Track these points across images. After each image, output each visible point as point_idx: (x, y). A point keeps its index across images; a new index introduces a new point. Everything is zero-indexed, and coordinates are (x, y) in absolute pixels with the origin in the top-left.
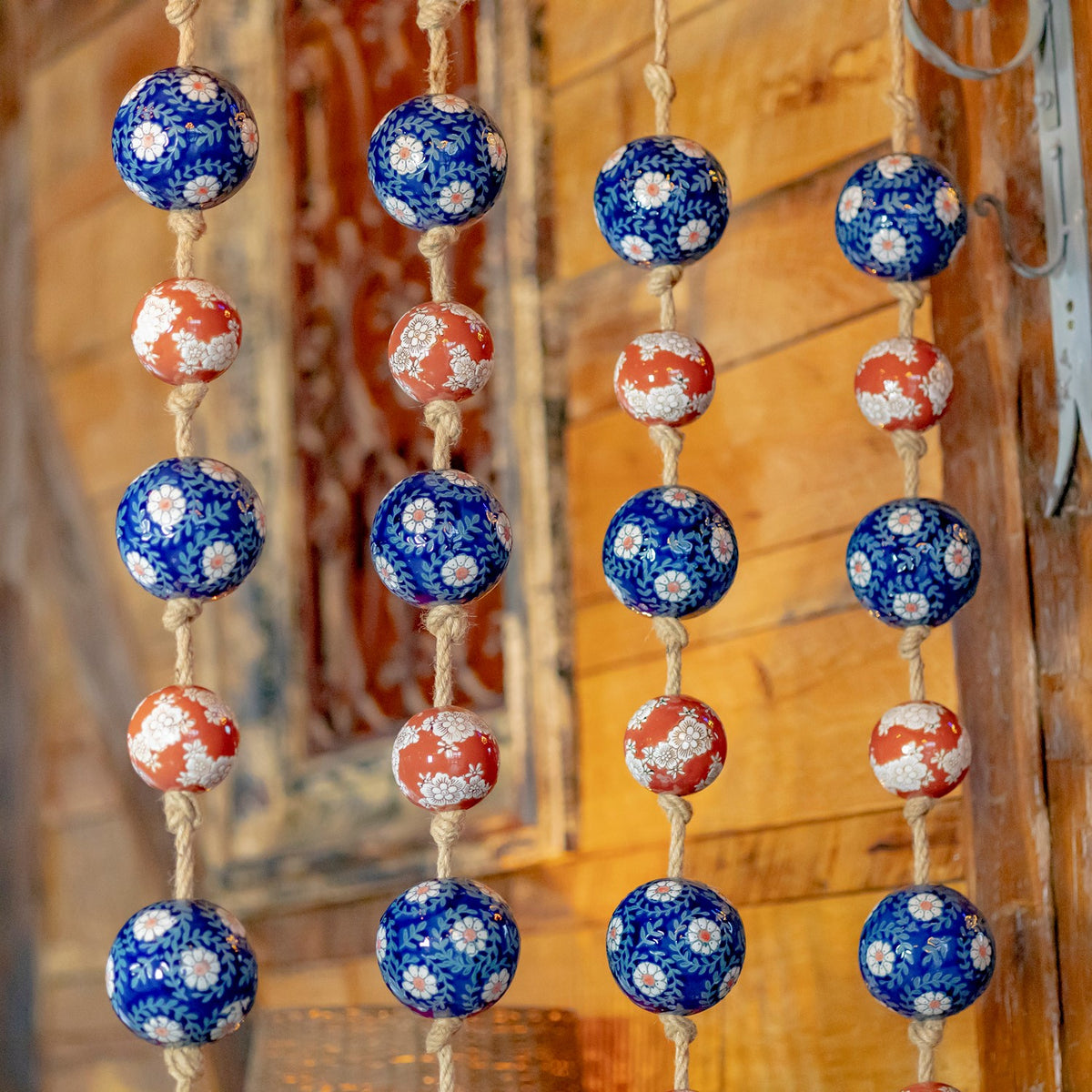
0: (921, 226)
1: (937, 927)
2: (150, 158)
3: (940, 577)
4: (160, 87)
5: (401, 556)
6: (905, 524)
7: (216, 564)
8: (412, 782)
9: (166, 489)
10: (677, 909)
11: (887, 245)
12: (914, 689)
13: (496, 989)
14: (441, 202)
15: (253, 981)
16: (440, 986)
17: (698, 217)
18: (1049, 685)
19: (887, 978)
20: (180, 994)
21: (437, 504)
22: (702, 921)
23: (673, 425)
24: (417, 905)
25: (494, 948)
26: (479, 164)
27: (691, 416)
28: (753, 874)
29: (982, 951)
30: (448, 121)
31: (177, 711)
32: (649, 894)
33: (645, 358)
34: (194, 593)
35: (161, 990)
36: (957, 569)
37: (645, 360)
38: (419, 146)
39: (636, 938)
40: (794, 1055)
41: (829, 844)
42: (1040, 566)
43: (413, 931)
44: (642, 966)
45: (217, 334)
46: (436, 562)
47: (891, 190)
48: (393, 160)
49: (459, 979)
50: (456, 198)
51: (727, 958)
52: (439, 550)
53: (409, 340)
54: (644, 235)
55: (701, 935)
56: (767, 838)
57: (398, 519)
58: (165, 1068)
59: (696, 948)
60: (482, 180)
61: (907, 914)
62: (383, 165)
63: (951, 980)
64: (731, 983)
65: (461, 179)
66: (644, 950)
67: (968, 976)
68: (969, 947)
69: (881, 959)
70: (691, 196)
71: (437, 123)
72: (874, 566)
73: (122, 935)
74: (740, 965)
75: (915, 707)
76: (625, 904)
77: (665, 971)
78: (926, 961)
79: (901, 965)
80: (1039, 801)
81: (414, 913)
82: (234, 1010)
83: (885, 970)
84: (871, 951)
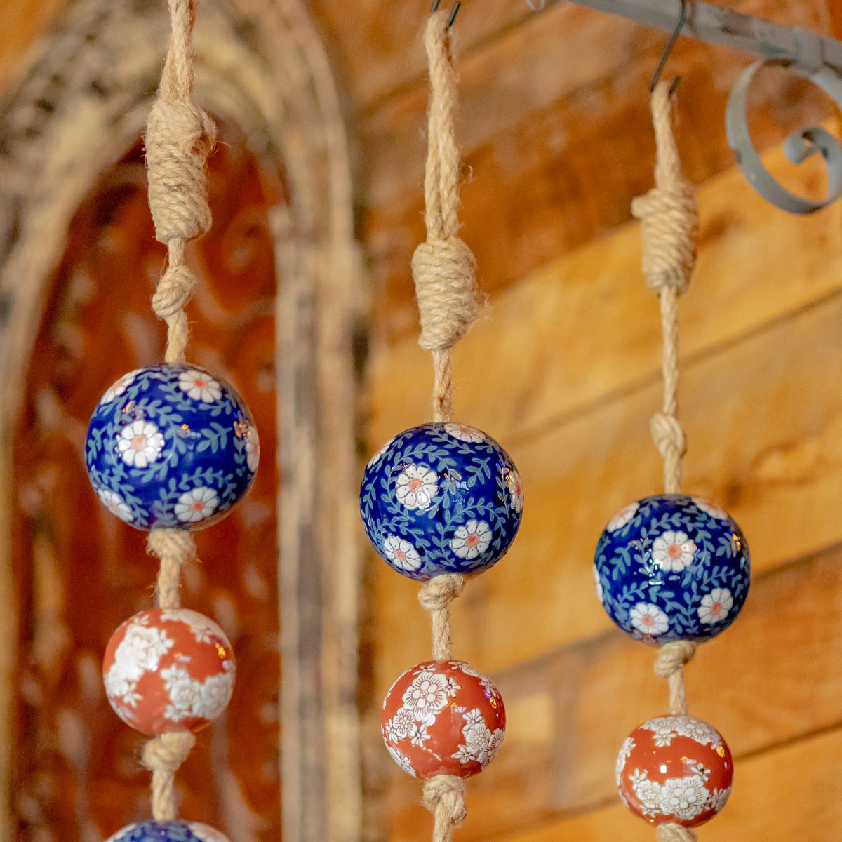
2: (141, 463)
4: (154, 383)
14: (454, 544)
17: (722, 586)
23: (687, 824)
26: (499, 503)
27: (706, 816)
30: (466, 451)
33: (660, 744)
37: (661, 745)
38: (433, 477)
45: (213, 674)
48: (400, 493)
50: (471, 539)
53: (414, 701)
54: (661, 604)
60: (501, 521)
62: (386, 498)
65: (479, 518)
70: (715, 560)
71: (454, 453)
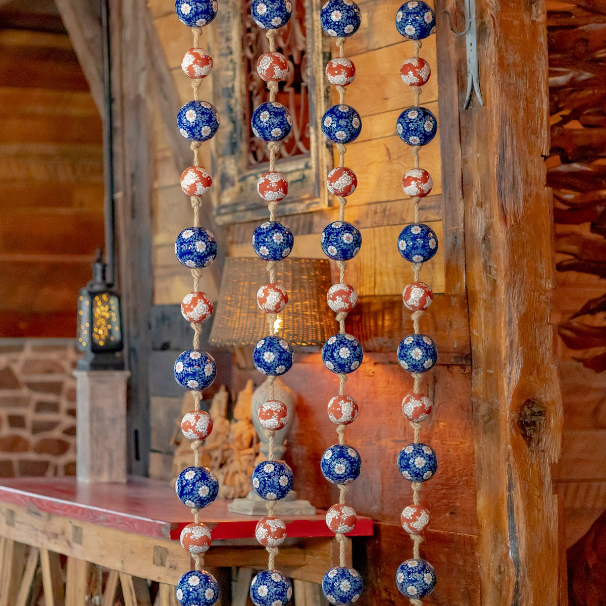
0: (420, 24)
1: (419, 236)
2: (186, 14)
3: (423, 132)
5: (259, 128)
6: (413, 115)
7: (205, 132)
8: (263, 193)
9: (191, 111)
10: (340, 230)
11: (410, 30)
12: (416, 165)
13: (286, 253)
14: (272, 23)
15: (216, 250)
16: (270, 252)
17: (350, 24)
19: (404, 251)
20: (195, 254)
21: (270, 113)
22: (348, 234)
23: (343, 86)
24: (263, 229)
25: (285, 241)
26: (284, 12)
27: (348, 83)
28: (384, 216)
29: (433, 243)
31: (194, 174)
32: (333, 226)
33: (334, 66)
34: (199, 140)
35: (190, 253)
36: (428, 129)
38: (265, 6)
39: (328, 239)
43: (262, 236)
44: (330, 247)
45: (205, 65)
46: (269, 130)
47: (411, 13)
48: (258, 10)
49: (275, 250)
50: (276, 22)
51: (355, 245)
52: (271, 126)
53: (262, 64)
54: (334, 29)
55: (347, 238)
56: (389, 204)
57: (259, 117)
58: (191, 274)
59: (345, 242)
60: (284, 16)
61: (411, 232)
62: (255, 11)
63: (422, 252)
64: (357, 252)
65: (278, 16)
66: (331, 242)
67: (428, 250)
68: (428, 242)
69: (403, 245)
70: (348, 18)
72: (403, 128)
73: (179, 237)
74: (360, 247)
75: (415, 171)
76: (326, 228)
77: (337, 248)
78: (415, 246)
79: (408, 247)
80: (461, 197)
81: (263, 231)
82: (210, 258)
83: (404, 248)
84: (400, 243)
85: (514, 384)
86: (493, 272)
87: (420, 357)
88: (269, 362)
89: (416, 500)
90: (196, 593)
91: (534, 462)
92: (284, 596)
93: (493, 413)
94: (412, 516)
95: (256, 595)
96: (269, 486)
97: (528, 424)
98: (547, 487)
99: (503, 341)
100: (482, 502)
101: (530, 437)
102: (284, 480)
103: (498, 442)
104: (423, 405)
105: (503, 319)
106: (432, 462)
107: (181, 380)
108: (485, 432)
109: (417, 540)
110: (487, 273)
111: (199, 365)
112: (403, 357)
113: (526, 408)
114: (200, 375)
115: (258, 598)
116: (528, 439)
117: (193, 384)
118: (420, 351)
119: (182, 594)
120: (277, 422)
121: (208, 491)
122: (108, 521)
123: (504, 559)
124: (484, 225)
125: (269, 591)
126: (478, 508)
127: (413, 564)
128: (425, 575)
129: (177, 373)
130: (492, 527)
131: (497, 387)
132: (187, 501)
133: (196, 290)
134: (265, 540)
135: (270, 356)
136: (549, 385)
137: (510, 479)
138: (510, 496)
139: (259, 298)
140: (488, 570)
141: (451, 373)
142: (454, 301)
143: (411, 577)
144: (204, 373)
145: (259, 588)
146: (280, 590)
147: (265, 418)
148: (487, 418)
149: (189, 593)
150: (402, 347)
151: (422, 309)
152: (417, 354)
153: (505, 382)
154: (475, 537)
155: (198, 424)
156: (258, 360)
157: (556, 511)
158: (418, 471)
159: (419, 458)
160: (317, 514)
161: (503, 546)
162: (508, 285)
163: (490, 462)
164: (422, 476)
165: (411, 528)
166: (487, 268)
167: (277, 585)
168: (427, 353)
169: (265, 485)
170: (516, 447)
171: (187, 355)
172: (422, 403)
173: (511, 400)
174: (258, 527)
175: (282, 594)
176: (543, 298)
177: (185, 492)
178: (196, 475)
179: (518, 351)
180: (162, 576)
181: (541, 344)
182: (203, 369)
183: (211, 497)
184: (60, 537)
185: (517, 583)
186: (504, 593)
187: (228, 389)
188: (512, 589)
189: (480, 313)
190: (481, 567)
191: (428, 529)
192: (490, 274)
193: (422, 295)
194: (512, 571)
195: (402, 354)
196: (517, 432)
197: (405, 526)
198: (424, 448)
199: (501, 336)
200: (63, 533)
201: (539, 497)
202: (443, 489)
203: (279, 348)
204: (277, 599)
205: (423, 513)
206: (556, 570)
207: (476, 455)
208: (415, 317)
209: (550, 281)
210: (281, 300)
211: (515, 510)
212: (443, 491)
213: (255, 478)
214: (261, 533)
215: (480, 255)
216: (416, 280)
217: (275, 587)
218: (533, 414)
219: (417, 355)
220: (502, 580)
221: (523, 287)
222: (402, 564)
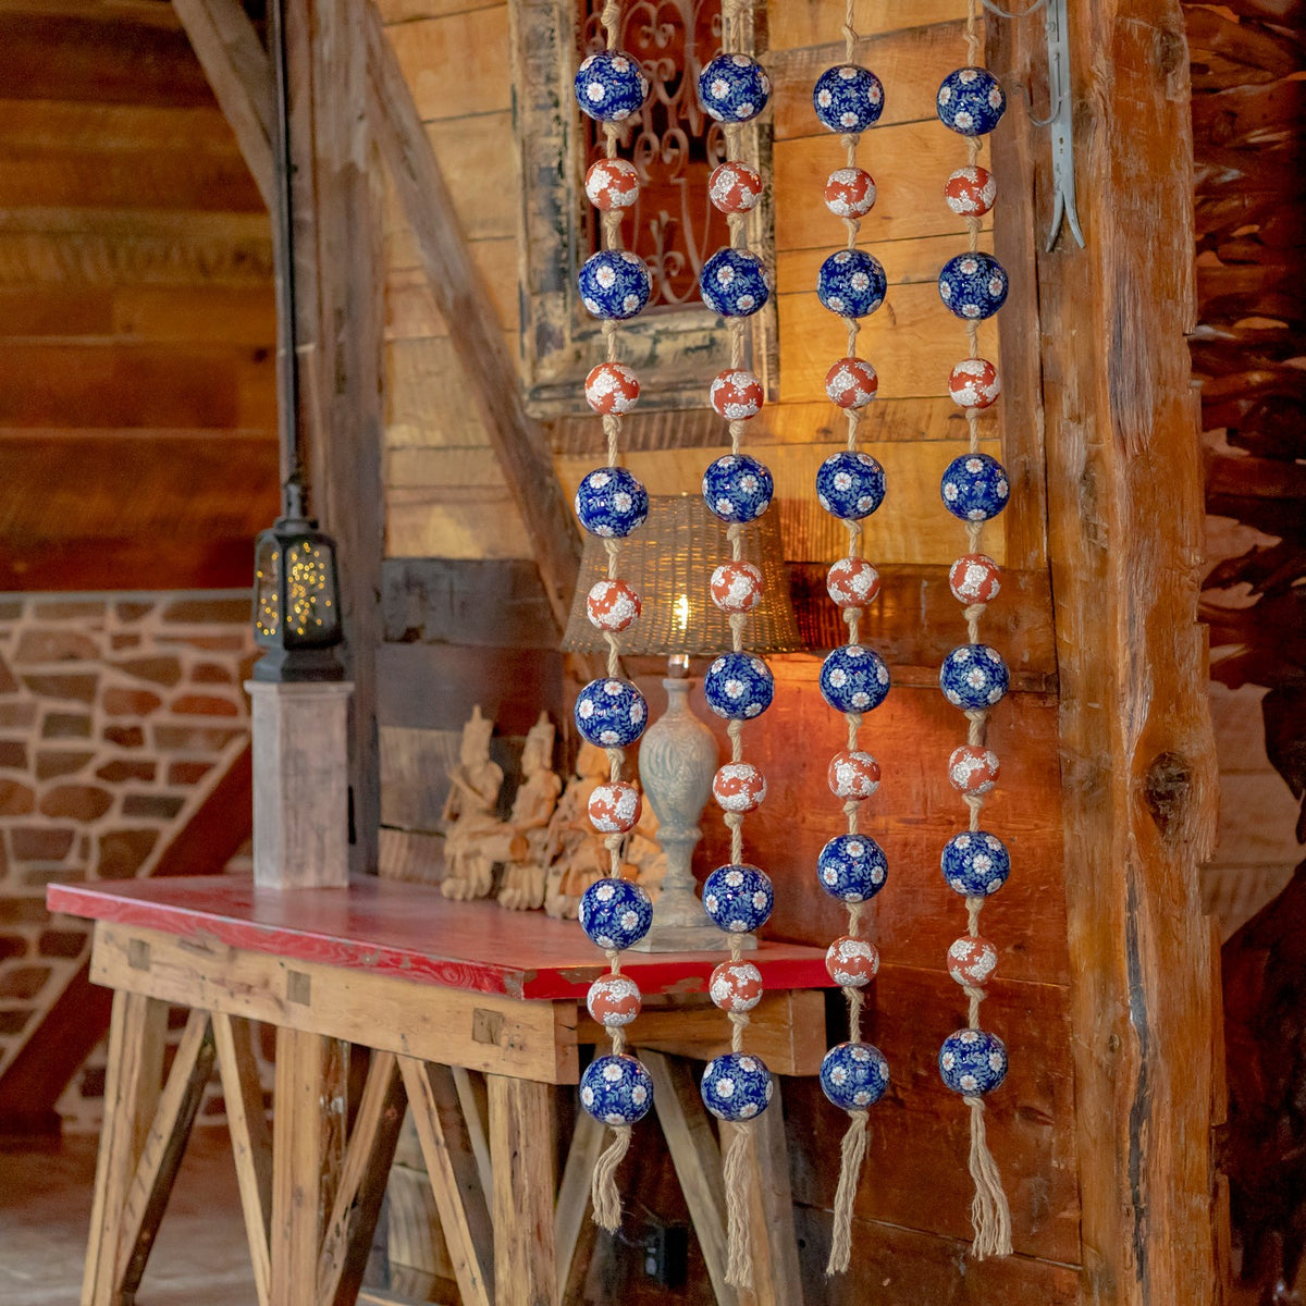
0: (981, 110)
1: (980, 476)
2: (596, 100)
3: (986, 296)
4: (601, 64)
5: (716, 294)
6: (969, 268)
7: (630, 305)
8: (721, 406)
9: (605, 268)
11: (963, 119)
12: (972, 353)
13: (762, 510)
14: (737, 113)
15: (647, 507)
16: (735, 508)
18: (1046, 341)
19: (955, 501)
20: (613, 514)
21: (735, 269)
23: (851, 218)
24: (723, 469)
25: (761, 490)
26: (757, 93)
28: (883, 423)
29: (1003, 488)
30: (741, 72)
31: (611, 377)
34: (617, 318)
35: (604, 512)
36: (995, 293)
38: (726, 84)
40: (905, 528)
41: (928, 411)
42: (1042, 278)
43: (722, 481)
45: (629, 188)
46: (734, 298)
47: (966, 91)
48: (713, 91)
49: (744, 506)
50: (744, 110)
52: (734, 293)
53: (720, 183)
56: (892, 404)
57: (715, 276)
58: (604, 548)
60: (757, 100)
61: (965, 469)
62: (707, 93)
63: (986, 503)
65: (747, 101)
67: (996, 501)
68: (996, 486)
69: (951, 492)
71: (736, 73)
72: (952, 290)
73: (583, 484)
75: (972, 362)
78: (974, 493)
79: (962, 495)
80: (1040, 402)
81: (722, 472)
82: (638, 521)
83: (954, 497)
84: (947, 487)
85: (1138, 728)
86: (1101, 535)
87: (982, 684)
88: (735, 697)
89: (973, 927)
90: (616, 1094)
91: (1170, 860)
92: (760, 1095)
93: (1100, 778)
94: (968, 955)
95: (713, 1095)
96: (735, 909)
97: (1161, 797)
98: (1193, 904)
99: (1120, 655)
100: (1076, 929)
101: (1165, 819)
102: (760, 899)
103: (1110, 826)
104: (987, 766)
105: (1119, 617)
106: (1002, 864)
107: (589, 731)
108: (1084, 810)
109: (975, 996)
110: (1089, 536)
111: (620, 706)
112: (952, 684)
113: (1157, 769)
114: (621, 721)
115: (717, 1099)
116: (1161, 821)
117: (610, 738)
118: (981, 673)
119: (592, 1096)
120: (748, 800)
121: (637, 919)
122: (381, 965)
123: (1120, 1025)
124: (1084, 453)
125: (736, 1087)
126: (1070, 938)
127: (970, 1037)
128: (991, 1056)
129: (582, 719)
130: (1098, 971)
131: (1108, 734)
132: (601, 937)
133: (612, 575)
134: (728, 1002)
135: (735, 687)
136: (1196, 728)
137: (1132, 891)
138: (1132, 920)
139: (715, 588)
140: (1089, 1045)
141: (1019, 706)
142: (1024, 582)
143: (967, 1060)
144: (629, 719)
145: (719, 1083)
146: (754, 1086)
147: (727, 793)
148: (1088, 784)
149: (604, 1094)
150: (951, 667)
151: (986, 601)
152: (977, 678)
153: (1124, 722)
154: (1064, 989)
155: (618, 805)
156: (715, 694)
157: (1208, 944)
158: (979, 879)
159: (980, 856)
160: (760, 948)
161: (1118, 1004)
162: (1130, 558)
163: (1093, 860)
164: (985, 887)
165: (965, 976)
166: (1089, 529)
167: (749, 1077)
168: (993, 677)
169: (727, 908)
170: (1142, 835)
171: (599, 688)
172: (985, 763)
173: (1132, 755)
174: (716, 979)
175: (757, 1093)
176: (1186, 579)
177: (597, 922)
178: (617, 893)
179: (1145, 671)
180: (490, 1061)
181: (1182, 659)
182: (628, 713)
183: (642, 929)
184: (256, 990)
185: (1143, 1068)
186: (1119, 1084)
187: (553, 719)
188: (1134, 1078)
189: (1075, 606)
190: (1075, 1040)
191: (995, 978)
192: (1096, 538)
193: (984, 578)
194: (1135, 1046)
195: (951, 679)
196: (1143, 808)
197: (956, 974)
198: (988, 840)
199: (1115, 646)
200: (266, 984)
201: (1179, 920)
202: (1001, 905)
203: (751, 673)
204: (749, 1102)
205: (987, 951)
206: (1208, 1044)
207: (1066, 849)
208: (971, 615)
209: (1197, 550)
210: (754, 591)
211: (1140, 943)
212: (1002, 909)
213: (710, 896)
214: (720, 989)
215: (1076, 504)
216: (972, 550)
217: (746, 1080)
218: (1169, 779)
219: (976, 680)
220: (1114, 1063)
221: (1152, 563)
222: (950, 1038)
